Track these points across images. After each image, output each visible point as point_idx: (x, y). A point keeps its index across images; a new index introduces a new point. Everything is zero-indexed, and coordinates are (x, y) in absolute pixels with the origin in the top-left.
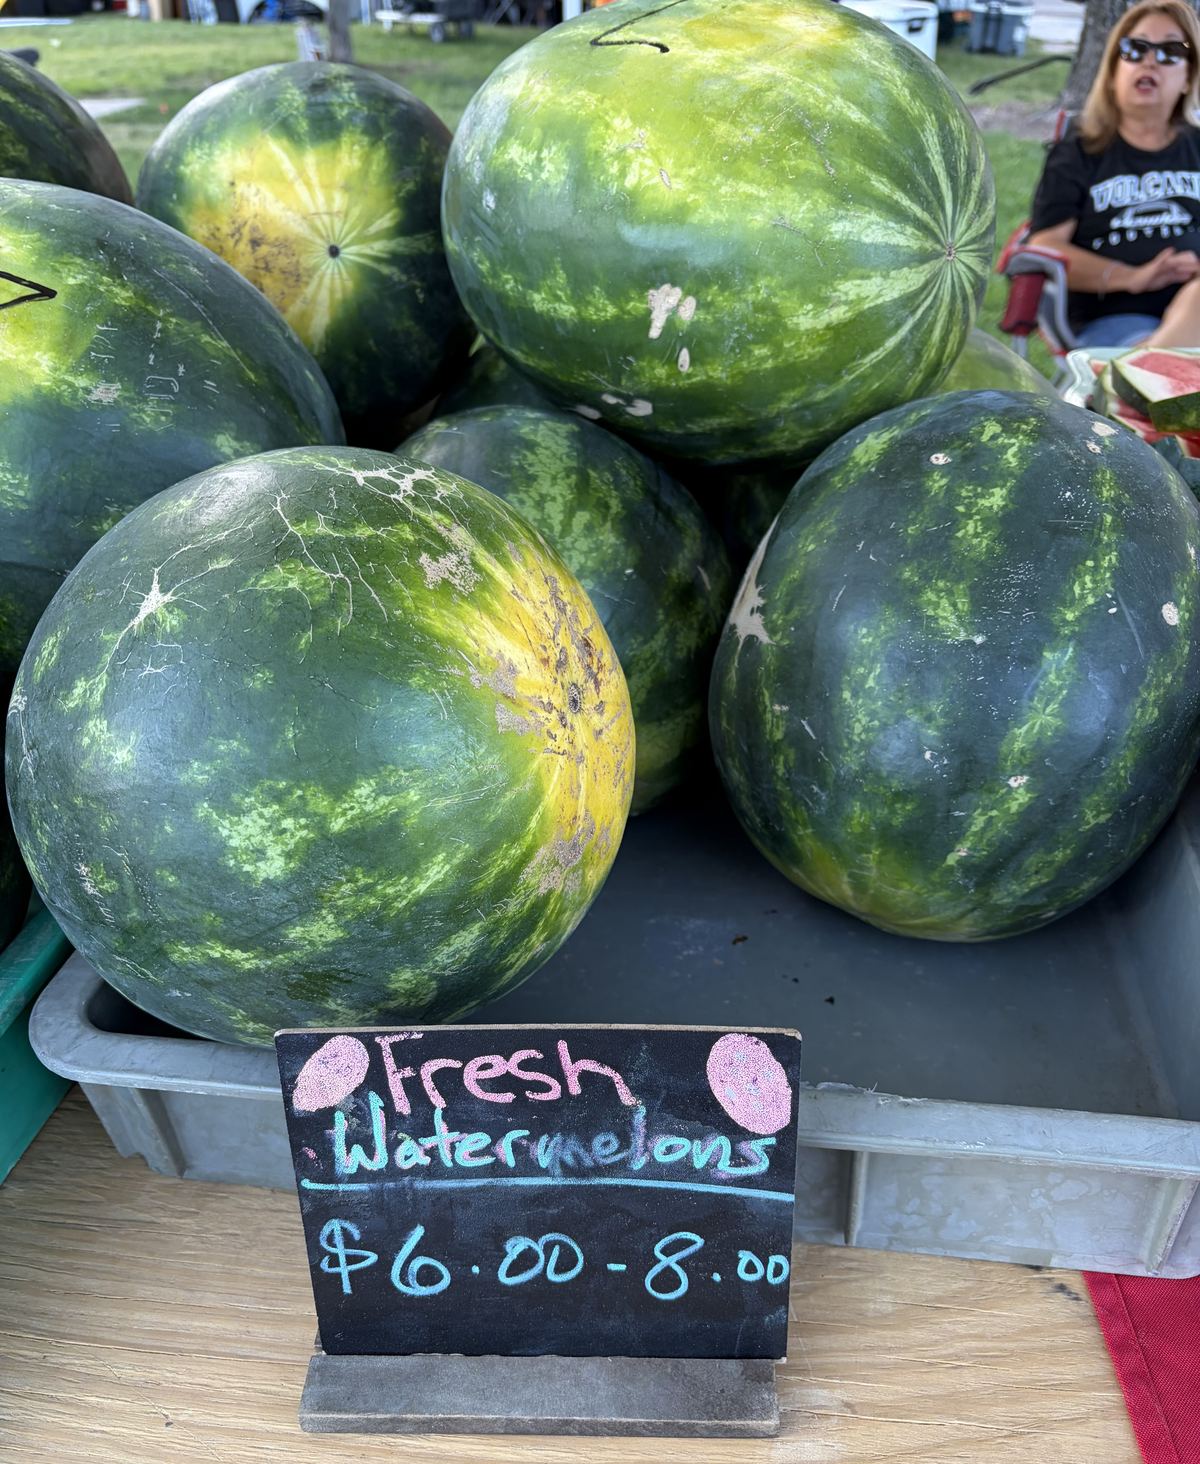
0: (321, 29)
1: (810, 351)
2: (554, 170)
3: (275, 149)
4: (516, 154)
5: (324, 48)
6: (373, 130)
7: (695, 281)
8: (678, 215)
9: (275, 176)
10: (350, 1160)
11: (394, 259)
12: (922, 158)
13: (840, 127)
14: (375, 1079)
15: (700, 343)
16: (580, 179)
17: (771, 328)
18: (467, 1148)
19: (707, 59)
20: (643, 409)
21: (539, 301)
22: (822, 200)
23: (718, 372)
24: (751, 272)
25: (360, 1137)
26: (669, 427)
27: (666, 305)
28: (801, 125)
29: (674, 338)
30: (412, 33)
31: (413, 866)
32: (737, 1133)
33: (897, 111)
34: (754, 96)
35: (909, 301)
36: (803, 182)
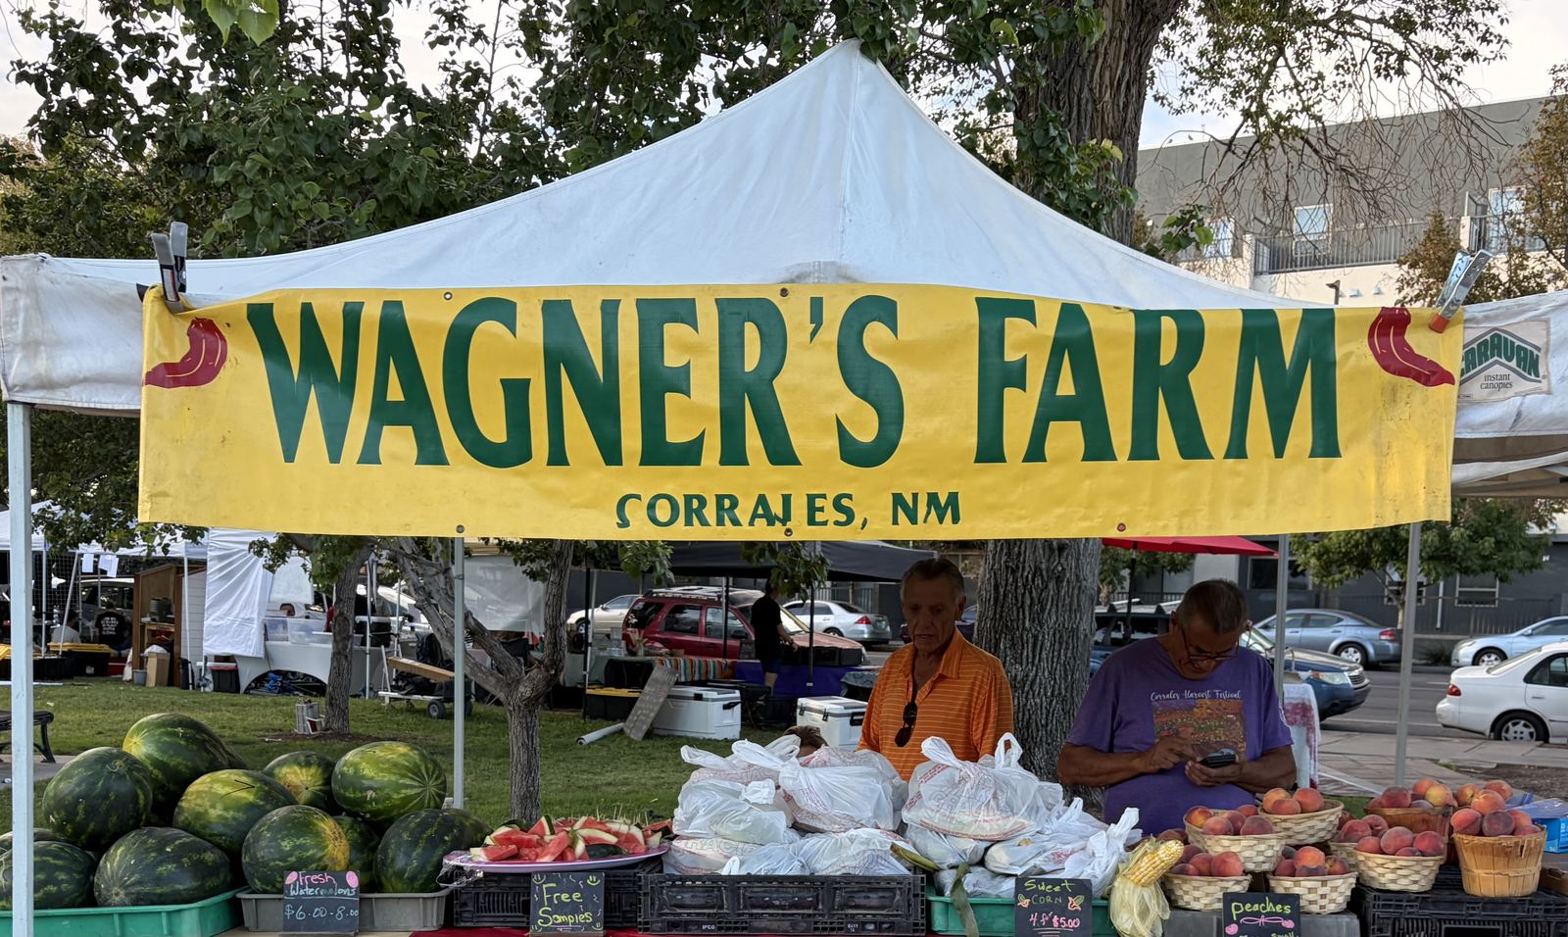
0: (321, 702)
1: (397, 802)
2: (351, 771)
3: (296, 768)
4: (345, 769)
5: (322, 720)
6: (319, 765)
7: (374, 790)
8: (372, 778)
9: (295, 773)
10: (293, 893)
11: (320, 790)
12: (420, 771)
13: (403, 766)
14: (298, 879)
15: (376, 801)
16: (355, 773)
17: (389, 798)
18: (309, 891)
19: (382, 754)
20: (368, 816)
21: (347, 794)
22: (398, 777)
23: (380, 806)
24: (385, 788)
25: (294, 889)
26: (374, 819)
27: (370, 794)
28: (396, 765)
29: (372, 800)
30: (411, 709)
31: (307, 851)
32: (351, 888)
33: (415, 763)
34: (388, 760)
35: (418, 794)
36: (395, 774)
